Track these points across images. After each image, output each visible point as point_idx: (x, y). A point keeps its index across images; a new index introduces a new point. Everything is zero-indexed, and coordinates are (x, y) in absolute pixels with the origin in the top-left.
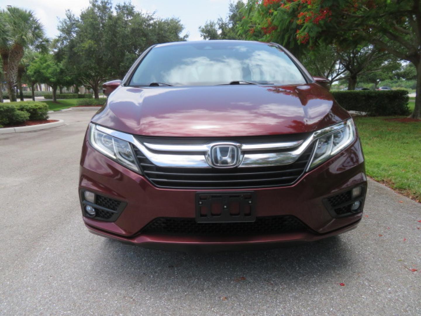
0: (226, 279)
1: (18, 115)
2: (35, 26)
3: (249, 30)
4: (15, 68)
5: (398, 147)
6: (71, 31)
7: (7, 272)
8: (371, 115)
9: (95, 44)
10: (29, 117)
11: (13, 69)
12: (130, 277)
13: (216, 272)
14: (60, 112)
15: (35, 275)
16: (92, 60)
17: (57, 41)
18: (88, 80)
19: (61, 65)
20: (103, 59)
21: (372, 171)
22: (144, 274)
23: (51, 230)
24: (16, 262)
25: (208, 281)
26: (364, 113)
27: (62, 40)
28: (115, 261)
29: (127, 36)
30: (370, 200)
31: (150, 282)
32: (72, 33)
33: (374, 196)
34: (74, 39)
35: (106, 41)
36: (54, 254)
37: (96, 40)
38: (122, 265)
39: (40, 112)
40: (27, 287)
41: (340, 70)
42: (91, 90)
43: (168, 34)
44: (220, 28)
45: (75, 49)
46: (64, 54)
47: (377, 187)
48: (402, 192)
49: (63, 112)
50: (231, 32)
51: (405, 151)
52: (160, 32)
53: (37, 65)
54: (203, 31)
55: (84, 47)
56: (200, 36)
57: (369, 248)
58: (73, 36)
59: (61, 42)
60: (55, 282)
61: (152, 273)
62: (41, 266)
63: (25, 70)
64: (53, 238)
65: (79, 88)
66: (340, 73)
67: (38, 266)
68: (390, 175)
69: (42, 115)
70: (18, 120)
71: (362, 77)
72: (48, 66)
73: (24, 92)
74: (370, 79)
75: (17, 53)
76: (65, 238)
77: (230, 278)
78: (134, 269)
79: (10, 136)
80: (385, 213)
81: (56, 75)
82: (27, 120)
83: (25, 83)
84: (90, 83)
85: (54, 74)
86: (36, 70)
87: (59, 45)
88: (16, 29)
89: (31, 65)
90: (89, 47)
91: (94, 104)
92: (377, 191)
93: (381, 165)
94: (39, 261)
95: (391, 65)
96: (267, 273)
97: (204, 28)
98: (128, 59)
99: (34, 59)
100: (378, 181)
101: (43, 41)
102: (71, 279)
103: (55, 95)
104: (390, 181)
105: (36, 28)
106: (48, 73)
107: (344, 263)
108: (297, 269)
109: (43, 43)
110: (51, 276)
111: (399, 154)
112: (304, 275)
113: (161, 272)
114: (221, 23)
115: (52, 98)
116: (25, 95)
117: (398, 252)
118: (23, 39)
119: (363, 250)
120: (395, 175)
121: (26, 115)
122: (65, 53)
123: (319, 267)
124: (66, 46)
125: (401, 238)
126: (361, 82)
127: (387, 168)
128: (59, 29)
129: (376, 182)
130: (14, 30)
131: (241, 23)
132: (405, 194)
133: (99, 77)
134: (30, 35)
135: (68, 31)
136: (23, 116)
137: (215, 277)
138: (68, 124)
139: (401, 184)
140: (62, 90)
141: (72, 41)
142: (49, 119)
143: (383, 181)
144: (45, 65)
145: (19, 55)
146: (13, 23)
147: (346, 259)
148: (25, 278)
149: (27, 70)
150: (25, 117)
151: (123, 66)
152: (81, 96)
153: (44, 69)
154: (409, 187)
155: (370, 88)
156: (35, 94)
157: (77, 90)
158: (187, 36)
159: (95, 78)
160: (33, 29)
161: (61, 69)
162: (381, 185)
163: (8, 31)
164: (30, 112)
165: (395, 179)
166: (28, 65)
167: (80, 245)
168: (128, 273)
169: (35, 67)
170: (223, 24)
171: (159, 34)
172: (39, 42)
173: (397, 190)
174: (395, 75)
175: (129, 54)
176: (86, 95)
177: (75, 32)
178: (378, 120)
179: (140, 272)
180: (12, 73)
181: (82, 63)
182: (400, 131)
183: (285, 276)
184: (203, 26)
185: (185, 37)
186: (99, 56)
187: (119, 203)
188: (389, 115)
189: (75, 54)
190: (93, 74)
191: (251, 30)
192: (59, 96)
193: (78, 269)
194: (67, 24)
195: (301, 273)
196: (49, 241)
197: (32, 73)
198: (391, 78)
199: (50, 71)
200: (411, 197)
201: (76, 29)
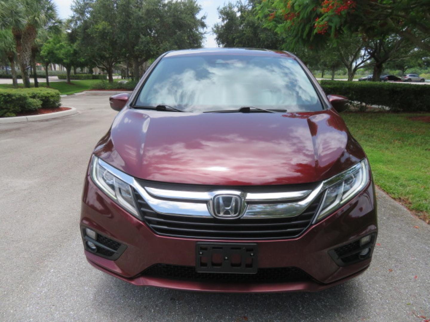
0: (227, 317)
1: (29, 103)
2: (48, 6)
3: (269, 15)
4: (28, 50)
5: (420, 155)
6: (84, 12)
7: (11, 298)
8: (394, 111)
9: (109, 25)
10: (41, 105)
11: (26, 51)
12: (131, 310)
13: (217, 308)
14: (74, 96)
15: (38, 304)
16: (106, 42)
17: (70, 21)
18: (102, 62)
19: (75, 46)
20: (118, 42)
21: (389, 187)
22: (145, 307)
23: (56, 247)
24: (21, 285)
25: (208, 319)
26: (387, 108)
27: (76, 21)
28: (117, 290)
29: (141, 17)
30: (383, 223)
31: (151, 318)
32: (86, 13)
33: (388, 218)
34: (88, 20)
35: (119, 23)
36: (58, 277)
37: (109, 22)
38: (124, 295)
39: (52, 99)
40: (29, 318)
41: (365, 57)
42: (106, 71)
43: (184, 15)
44: (239, 11)
45: (89, 31)
46: (77, 35)
47: (393, 206)
48: (419, 214)
49: (77, 97)
50: (250, 15)
51: (427, 160)
52: (176, 14)
53: (49, 45)
54: (221, 12)
55: (97, 29)
56: (218, 17)
57: (377, 286)
58: (87, 17)
59: (74, 22)
60: (57, 313)
61: (153, 306)
62: (45, 293)
63: (39, 49)
64: (58, 258)
65: (94, 69)
66: (365, 60)
67: (41, 292)
68: (408, 193)
69: (54, 102)
70: (30, 108)
71: (388, 64)
72: (62, 47)
73: (37, 71)
74: (397, 66)
75: (29, 34)
76: (69, 259)
77: (231, 317)
78: (136, 301)
79: (22, 125)
80: (398, 241)
81: (69, 56)
82: (39, 108)
83: (39, 63)
84: (104, 65)
85: (67, 55)
86: (49, 51)
87: (72, 25)
88: (28, 9)
89: (44, 46)
90: (103, 28)
91: (107, 87)
92: (392, 212)
93: (400, 179)
94: (43, 286)
95: (421, 53)
96: (269, 313)
97: (223, 9)
98: (142, 42)
99: (47, 39)
100: (394, 199)
101: (56, 23)
102: (73, 310)
103: (69, 76)
104: (408, 199)
105: (49, 9)
106: (61, 54)
107: (350, 304)
108: (301, 309)
109: (56, 24)
110: (53, 306)
111: (420, 165)
112: (306, 318)
113: (162, 306)
114: (240, 5)
115: (66, 79)
116: (39, 74)
117: (407, 293)
118: (36, 20)
119: (371, 288)
120: (413, 194)
121: (38, 103)
122: (79, 34)
123: (323, 308)
124: (79, 27)
125: (413, 275)
126: (387, 68)
127: (406, 183)
128: (72, 9)
129: (392, 200)
130: (27, 11)
131: (261, 5)
132: (421, 217)
133: (113, 59)
134: (43, 16)
135: (81, 11)
136: (35, 104)
137: (217, 315)
138: (80, 112)
139: (418, 204)
140: (76, 70)
141: (85, 22)
142: (62, 106)
143: (400, 198)
144: (58, 45)
145: (32, 36)
146: (25, 4)
147: (351, 298)
148: (29, 306)
149: (41, 50)
150: (37, 106)
151: (137, 49)
152: (95, 77)
153: (57, 49)
154: (427, 209)
155: (397, 75)
156: (49, 74)
157: (91, 72)
158: (204, 18)
159: (110, 60)
160: (46, 9)
161: (75, 50)
162: (397, 204)
163: (21, 12)
164: (42, 100)
165: (413, 198)
166: (42, 45)
167: (84, 268)
168: (130, 306)
169: (48, 47)
170: (242, 6)
171: (174, 16)
172: (52, 23)
173: (414, 211)
174: (424, 62)
175: (144, 37)
176: (101, 76)
177: (89, 12)
178: (401, 118)
179: (141, 304)
180: (25, 55)
181: (95, 46)
182: (424, 133)
183: (287, 317)
184: (221, 7)
185: (202, 18)
186: (113, 38)
187: (119, 244)
188: (415, 111)
189: (88, 35)
190: (107, 56)
191: (272, 15)
192: (73, 76)
193: (80, 298)
194: (81, 4)
195: (304, 314)
196: (53, 261)
197: (46, 53)
198: (420, 65)
199: (63, 51)
200: (427, 221)
201: (90, 9)
